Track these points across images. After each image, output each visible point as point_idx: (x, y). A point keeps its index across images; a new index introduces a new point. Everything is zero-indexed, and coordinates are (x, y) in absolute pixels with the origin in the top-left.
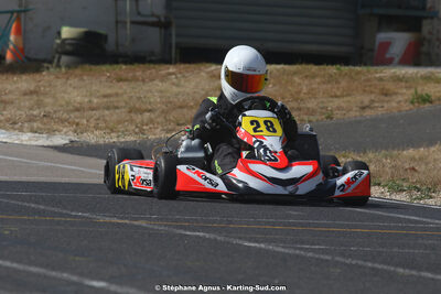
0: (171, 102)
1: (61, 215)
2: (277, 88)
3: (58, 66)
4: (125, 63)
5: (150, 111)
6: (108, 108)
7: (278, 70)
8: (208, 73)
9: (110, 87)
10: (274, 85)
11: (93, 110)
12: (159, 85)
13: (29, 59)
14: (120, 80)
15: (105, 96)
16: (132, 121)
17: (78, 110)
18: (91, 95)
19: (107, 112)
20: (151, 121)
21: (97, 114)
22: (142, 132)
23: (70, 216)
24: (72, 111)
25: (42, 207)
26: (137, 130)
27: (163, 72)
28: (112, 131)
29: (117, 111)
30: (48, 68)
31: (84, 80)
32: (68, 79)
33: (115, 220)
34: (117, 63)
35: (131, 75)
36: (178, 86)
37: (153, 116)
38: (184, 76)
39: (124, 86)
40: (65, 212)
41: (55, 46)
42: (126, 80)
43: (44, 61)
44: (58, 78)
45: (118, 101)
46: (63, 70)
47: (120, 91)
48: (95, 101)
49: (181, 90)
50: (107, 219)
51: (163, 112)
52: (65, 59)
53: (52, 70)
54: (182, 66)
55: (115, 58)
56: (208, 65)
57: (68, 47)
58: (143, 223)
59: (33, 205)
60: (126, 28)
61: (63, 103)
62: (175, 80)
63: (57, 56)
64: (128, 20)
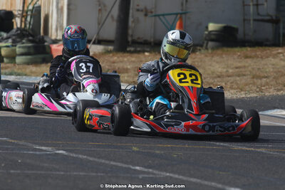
0: (280, 72)
1: (210, 145)
3: (207, 49)
4: (250, 46)
5: (266, 77)
6: (239, 76)
9: (240, 62)
11: (229, 76)
12: (272, 60)
14: (247, 57)
15: (237, 68)
16: (254, 84)
17: (219, 77)
18: (228, 67)
19: (238, 78)
20: (267, 84)
21: (232, 79)
22: (261, 91)
24: (215, 77)
26: (258, 90)
27: (275, 52)
28: (242, 90)
29: (245, 77)
30: (200, 50)
31: (223, 58)
32: (213, 57)
34: (244, 46)
35: (253, 54)
36: (284, 60)
37: (268, 81)
39: (249, 61)
40: (212, 143)
41: (204, 36)
42: (250, 57)
43: (197, 45)
44: (206, 56)
45: (246, 71)
46: (210, 51)
47: (247, 65)
48: (231, 71)
50: (240, 148)
51: (274, 78)
52: (210, 44)
53: (203, 51)
55: (243, 43)
57: (213, 37)
58: (263, 150)
60: (250, 24)
61: (210, 72)
62: (282, 57)
63: (206, 42)
64: (252, 18)
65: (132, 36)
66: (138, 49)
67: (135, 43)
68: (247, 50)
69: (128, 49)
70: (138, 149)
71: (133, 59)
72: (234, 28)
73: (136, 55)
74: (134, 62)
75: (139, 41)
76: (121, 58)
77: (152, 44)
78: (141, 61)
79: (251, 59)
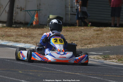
0: (82, 38)
1: (54, 71)
2: (114, 34)
4: (69, 26)
5: (76, 40)
7: (114, 29)
8: (93, 29)
9: (64, 33)
10: (113, 33)
12: (79, 33)
13: (40, 24)
14: (67, 31)
23: (57, 71)
25: (48, 68)
27: (80, 29)
30: (46, 27)
33: (70, 73)
34: (66, 26)
35: (70, 29)
36: (84, 33)
37: (77, 42)
38: (86, 30)
39: (69, 33)
40: (55, 70)
41: (48, 21)
42: (69, 31)
43: (45, 25)
45: (67, 37)
47: (67, 34)
49: (85, 34)
50: (68, 72)
51: (80, 41)
53: (47, 28)
54: (85, 27)
56: (93, 27)
58: (78, 74)
59: (45, 68)
60: (68, 16)
62: (84, 31)
63: (48, 24)
64: (69, 13)
65: (14, 20)
66: (17, 26)
67: (16, 23)
68: (67, 28)
69: (13, 26)
70: (22, 72)
71: (15, 31)
72: (61, 18)
73: (16, 29)
74: (16, 32)
75: (18, 22)
76: (9, 30)
77: (24, 24)
78: (19, 32)
79: (69, 32)
